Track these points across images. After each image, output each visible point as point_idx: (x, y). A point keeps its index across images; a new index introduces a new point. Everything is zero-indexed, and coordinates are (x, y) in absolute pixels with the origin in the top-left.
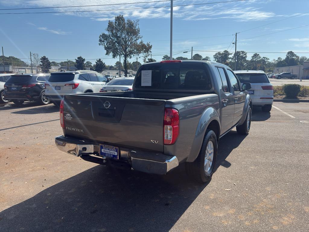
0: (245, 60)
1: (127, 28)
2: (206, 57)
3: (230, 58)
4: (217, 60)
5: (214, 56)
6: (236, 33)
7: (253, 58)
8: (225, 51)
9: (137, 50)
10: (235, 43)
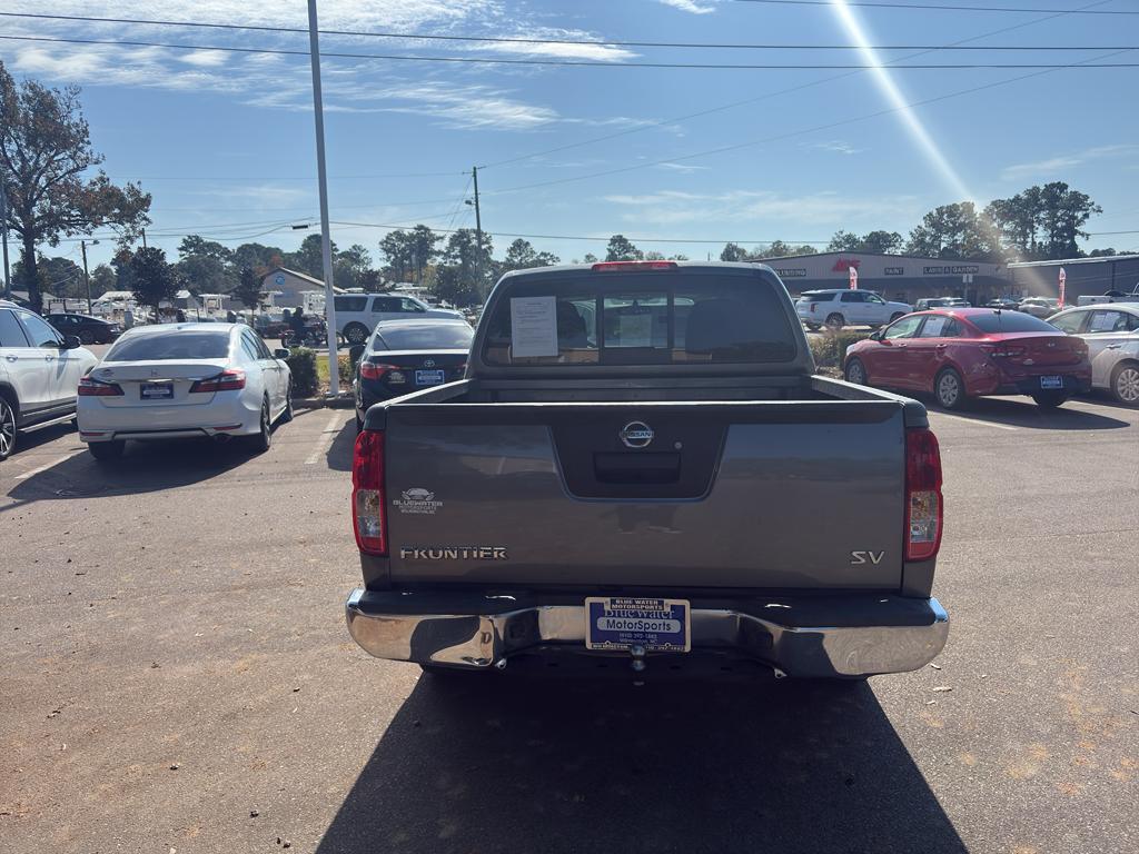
0: (489, 260)
1: (26, 114)
2: (354, 247)
3: (439, 253)
4: (393, 257)
5: (381, 243)
6: (475, 169)
7: (511, 255)
8: (420, 227)
9: (84, 211)
10: (473, 202)
